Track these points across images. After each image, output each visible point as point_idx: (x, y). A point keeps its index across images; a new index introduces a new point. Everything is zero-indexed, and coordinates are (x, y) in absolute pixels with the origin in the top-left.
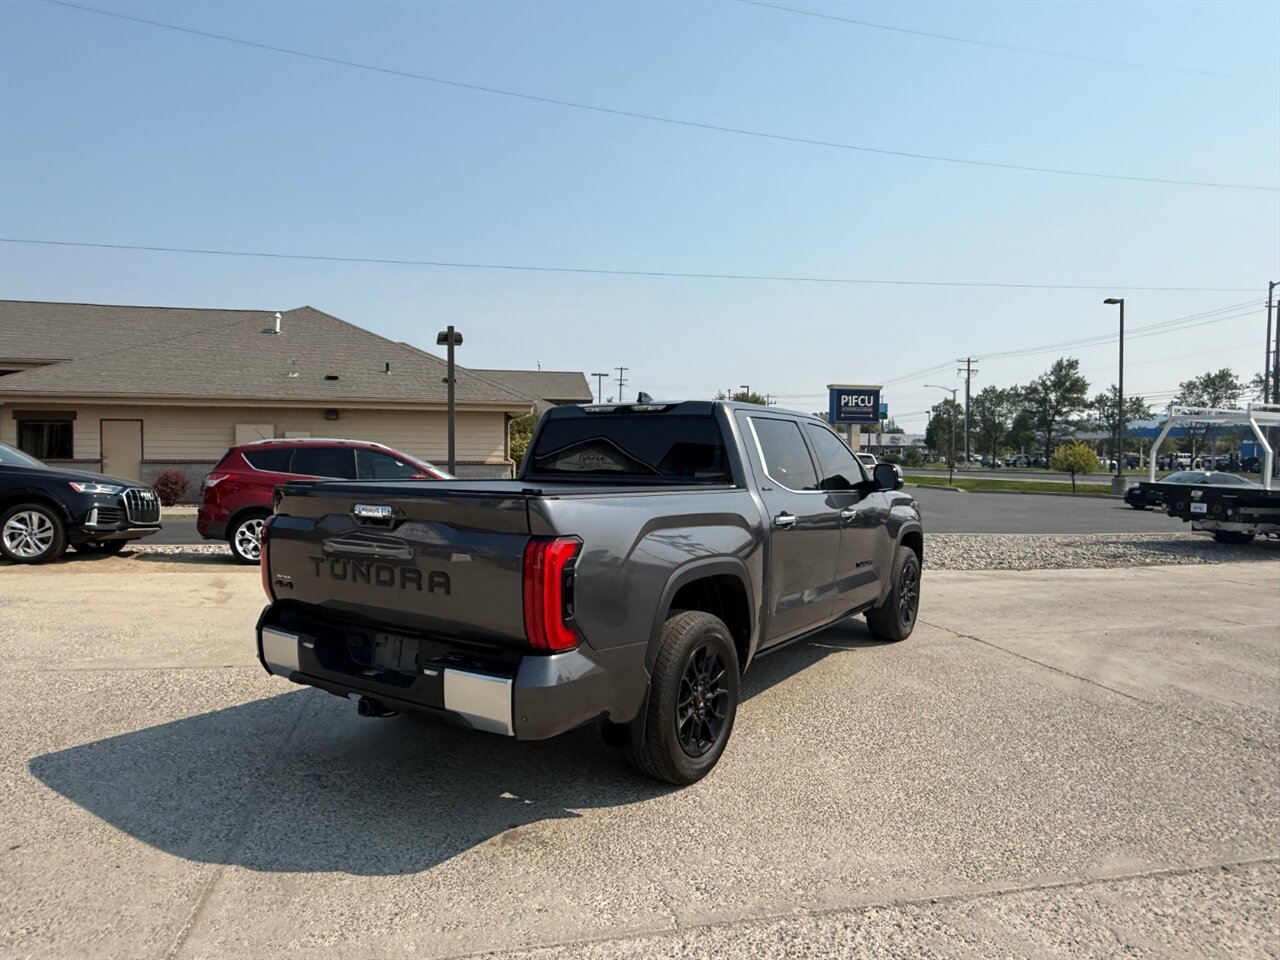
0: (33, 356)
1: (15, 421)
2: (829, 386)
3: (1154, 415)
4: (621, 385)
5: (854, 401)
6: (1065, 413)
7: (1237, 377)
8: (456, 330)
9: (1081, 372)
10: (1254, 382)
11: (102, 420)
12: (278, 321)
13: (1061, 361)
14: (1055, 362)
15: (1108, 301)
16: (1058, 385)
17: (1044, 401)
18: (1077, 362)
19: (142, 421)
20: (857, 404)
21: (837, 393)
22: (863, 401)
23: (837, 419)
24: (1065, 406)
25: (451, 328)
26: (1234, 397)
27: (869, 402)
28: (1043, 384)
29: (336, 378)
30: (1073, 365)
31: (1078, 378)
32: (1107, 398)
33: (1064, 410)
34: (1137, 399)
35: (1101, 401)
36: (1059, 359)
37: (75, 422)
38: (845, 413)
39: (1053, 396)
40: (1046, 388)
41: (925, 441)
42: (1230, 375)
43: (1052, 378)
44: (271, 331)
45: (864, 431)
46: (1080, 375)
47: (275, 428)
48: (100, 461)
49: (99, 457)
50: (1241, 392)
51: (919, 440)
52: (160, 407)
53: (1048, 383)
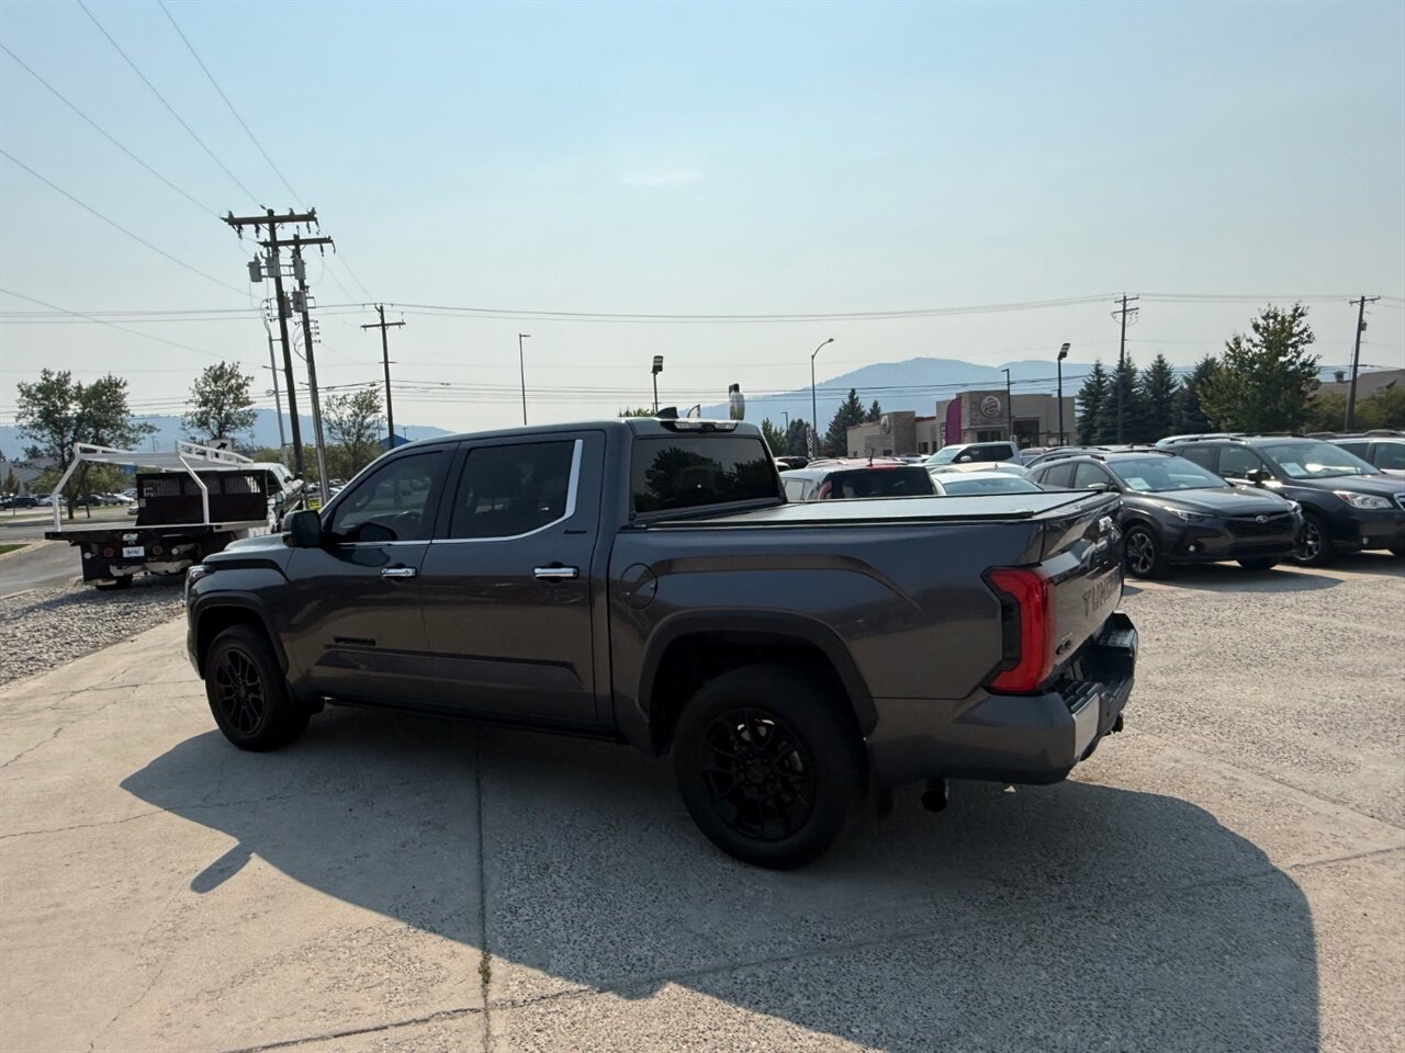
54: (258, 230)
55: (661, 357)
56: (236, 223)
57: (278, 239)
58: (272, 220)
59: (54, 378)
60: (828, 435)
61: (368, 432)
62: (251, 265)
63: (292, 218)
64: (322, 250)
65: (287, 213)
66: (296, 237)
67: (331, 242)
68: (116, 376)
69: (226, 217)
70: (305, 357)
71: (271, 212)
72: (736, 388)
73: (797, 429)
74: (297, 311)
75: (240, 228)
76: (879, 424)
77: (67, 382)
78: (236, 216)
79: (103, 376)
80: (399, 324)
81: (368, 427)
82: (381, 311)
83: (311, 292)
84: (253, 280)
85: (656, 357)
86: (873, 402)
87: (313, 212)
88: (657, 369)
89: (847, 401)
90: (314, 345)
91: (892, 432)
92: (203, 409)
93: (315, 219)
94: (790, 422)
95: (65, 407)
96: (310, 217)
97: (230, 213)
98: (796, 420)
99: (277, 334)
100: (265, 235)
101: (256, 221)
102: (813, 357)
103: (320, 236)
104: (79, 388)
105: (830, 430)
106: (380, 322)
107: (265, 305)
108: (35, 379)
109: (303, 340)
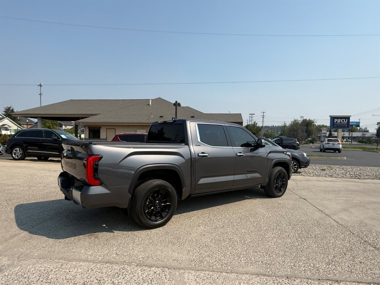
0: (94, 113)
1: (88, 129)
2: (330, 116)
4: (263, 117)
5: (340, 121)
8: (178, 102)
11: (107, 129)
12: (151, 102)
19: (115, 129)
20: (341, 122)
21: (333, 118)
22: (343, 121)
23: (333, 127)
25: (176, 102)
27: (346, 121)
29: (162, 117)
37: (101, 129)
38: (336, 125)
41: (376, 135)
44: (149, 105)
45: (343, 131)
47: (146, 130)
48: (106, 139)
49: (106, 138)
51: (374, 135)
52: (119, 125)
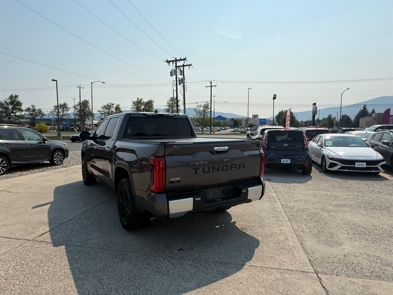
3: (45, 114)
6: (15, 113)
7: (68, 105)
9: (19, 99)
10: (73, 107)
13: (12, 95)
14: (10, 95)
15: (53, 80)
16: (12, 103)
17: (7, 108)
18: (18, 96)
24: (15, 110)
26: (68, 110)
28: (6, 102)
30: (16, 97)
31: (19, 101)
32: (31, 109)
33: (15, 111)
34: (40, 109)
35: (28, 109)
36: (11, 94)
39: (10, 107)
40: (7, 104)
42: (66, 104)
43: (9, 100)
46: (19, 100)
50: (69, 109)
53: (8, 102)
54: (173, 63)
55: (276, 95)
56: (168, 62)
57: (177, 65)
58: (176, 61)
59: (139, 100)
60: (354, 120)
61: (206, 115)
62: (171, 72)
63: (181, 60)
64: (189, 68)
65: (180, 59)
66: (183, 64)
67: (191, 65)
68: (152, 100)
69: (166, 60)
70: (183, 95)
71: (176, 59)
72: (315, 104)
73: (344, 118)
74: (182, 83)
75: (169, 63)
76: (372, 117)
77: (142, 101)
78: (168, 60)
79: (149, 100)
80: (215, 86)
81: (206, 113)
82: (211, 83)
83: (185, 79)
84: (171, 76)
85: (274, 95)
86: (372, 109)
87: (186, 58)
88: (274, 98)
89: (362, 109)
90: (185, 92)
91: (376, 120)
92: (169, 107)
93: (186, 60)
94: (341, 115)
95: (141, 106)
96: (185, 59)
97: (167, 60)
98: (344, 115)
99: (175, 89)
100: (174, 64)
101: (173, 61)
102: (342, 94)
103: (188, 64)
104: (144, 102)
105: (355, 118)
106: (210, 85)
107: (173, 82)
108: (136, 100)
109: (183, 90)
